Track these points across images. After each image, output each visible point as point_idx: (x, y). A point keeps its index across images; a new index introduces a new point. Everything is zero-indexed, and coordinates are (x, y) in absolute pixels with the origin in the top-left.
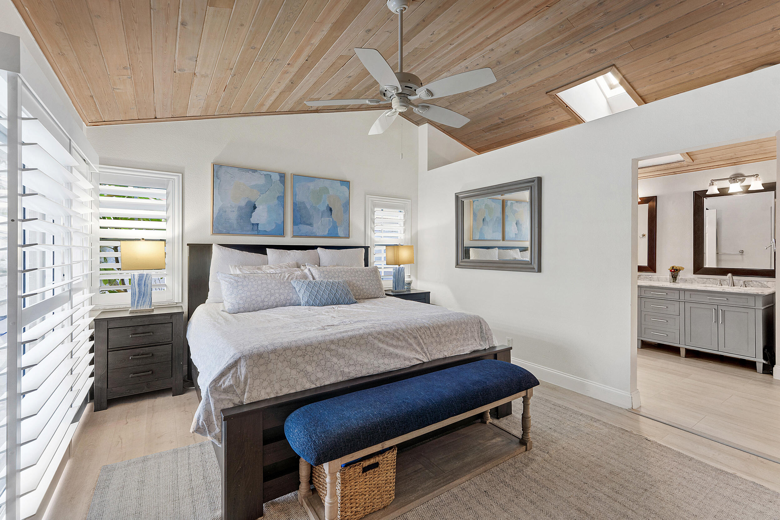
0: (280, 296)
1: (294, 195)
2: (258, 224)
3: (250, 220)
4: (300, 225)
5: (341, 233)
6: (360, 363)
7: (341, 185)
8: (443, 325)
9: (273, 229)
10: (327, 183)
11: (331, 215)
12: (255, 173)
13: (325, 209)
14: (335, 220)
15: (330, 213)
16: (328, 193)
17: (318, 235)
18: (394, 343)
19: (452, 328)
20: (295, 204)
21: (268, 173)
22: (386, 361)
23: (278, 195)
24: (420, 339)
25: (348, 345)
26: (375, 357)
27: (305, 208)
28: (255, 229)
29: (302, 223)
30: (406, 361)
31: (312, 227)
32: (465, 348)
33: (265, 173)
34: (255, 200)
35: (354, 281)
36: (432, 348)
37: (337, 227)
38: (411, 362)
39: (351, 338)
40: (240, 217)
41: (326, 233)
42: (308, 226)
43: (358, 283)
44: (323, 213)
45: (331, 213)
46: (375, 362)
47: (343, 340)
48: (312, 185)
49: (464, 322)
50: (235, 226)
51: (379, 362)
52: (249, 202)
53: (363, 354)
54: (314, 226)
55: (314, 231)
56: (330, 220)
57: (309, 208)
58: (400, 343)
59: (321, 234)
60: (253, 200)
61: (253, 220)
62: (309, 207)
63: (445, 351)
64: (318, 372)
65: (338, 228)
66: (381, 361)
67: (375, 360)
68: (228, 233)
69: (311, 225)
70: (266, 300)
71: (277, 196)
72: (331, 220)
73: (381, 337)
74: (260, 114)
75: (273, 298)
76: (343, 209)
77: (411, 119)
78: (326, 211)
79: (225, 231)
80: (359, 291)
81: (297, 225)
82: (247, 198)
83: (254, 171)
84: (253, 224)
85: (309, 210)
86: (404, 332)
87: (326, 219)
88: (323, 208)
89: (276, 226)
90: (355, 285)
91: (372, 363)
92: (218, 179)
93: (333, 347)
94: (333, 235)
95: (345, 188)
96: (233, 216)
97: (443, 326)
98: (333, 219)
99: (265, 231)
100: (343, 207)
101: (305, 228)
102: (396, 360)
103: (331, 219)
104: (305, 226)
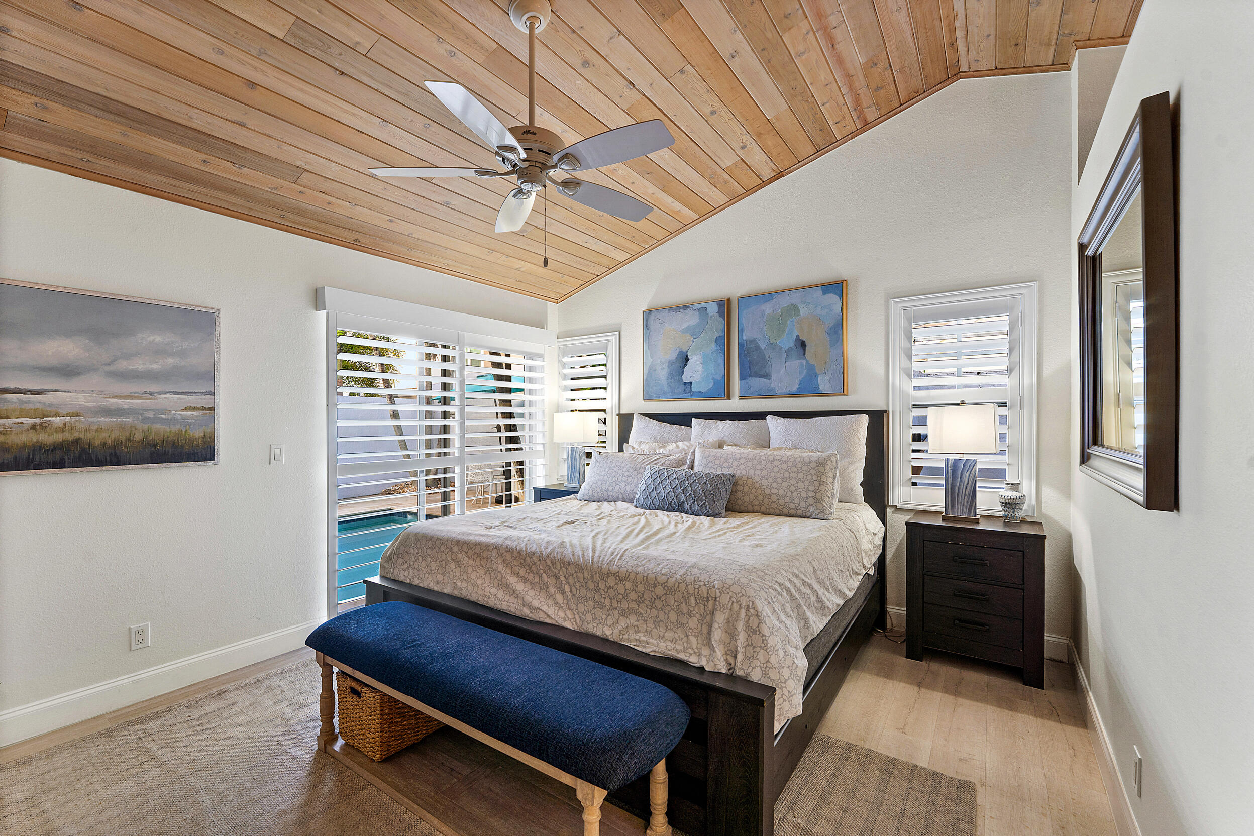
0: (626, 486)
1: (741, 331)
2: (691, 383)
3: (681, 378)
4: (750, 378)
5: (824, 386)
6: (472, 581)
7: (824, 293)
8: (611, 573)
9: (710, 389)
10: (795, 298)
11: (804, 354)
12: (686, 310)
13: (792, 344)
14: (812, 362)
15: (802, 350)
16: (799, 314)
17: (779, 392)
18: (522, 572)
19: (628, 585)
20: (741, 345)
21: (703, 305)
22: (500, 594)
23: (717, 335)
24: (564, 582)
25: (470, 553)
26: (490, 582)
27: (758, 348)
28: (687, 391)
29: (752, 374)
30: (524, 608)
31: (769, 379)
32: (651, 640)
33: (699, 306)
34: (687, 349)
35: (757, 479)
36: (586, 610)
37: (816, 375)
38: (531, 612)
39: (476, 545)
40: (671, 376)
41: (795, 388)
42: (762, 380)
43: (764, 482)
44: (788, 353)
45: (805, 350)
46: (488, 589)
47: (468, 544)
48: (767, 308)
49: (664, 584)
50: (665, 388)
51: (492, 591)
52: (681, 352)
53: (480, 571)
54: (773, 377)
55: (773, 386)
56: (802, 364)
57: (763, 348)
58: (530, 577)
59: (785, 390)
60: (684, 349)
61: (686, 378)
62: (763, 346)
63: (607, 625)
64: (439, 573)
65: (820, 378)
66: (494, 591)
67: (489, 586)
68: (658, 399)
69: (767, 376)
70: (611, 489)
71: (715, 338)
72: (805, 364)
73: (508, 556)
74: (696, 222)
75: (617, 488)
76: (828, 339)
77: (1032, 67)
78: (794, 347)
79: (655, 396)
80: (761, 498)
81: (745, 379)
82: (679, 347)
83: (686, 307)
84: (685, 384)
85: (764, 352)
86: (540, 560)
87: (795, 364)
88: (786, 341)
89: (714, 383)
90: (757, 485)
91: (483, 588)
92: (648, 329)
93: (456, 549)
94: (808, 389)
95: (833, 298)
96: (663, 374)
97: (609, 574)
98: (807, 362)
99: (700, 392)
100: (829, 334)
101: (757, 383)
102: (513, 600)
103: (804, 362)
104: (758, 379)
